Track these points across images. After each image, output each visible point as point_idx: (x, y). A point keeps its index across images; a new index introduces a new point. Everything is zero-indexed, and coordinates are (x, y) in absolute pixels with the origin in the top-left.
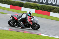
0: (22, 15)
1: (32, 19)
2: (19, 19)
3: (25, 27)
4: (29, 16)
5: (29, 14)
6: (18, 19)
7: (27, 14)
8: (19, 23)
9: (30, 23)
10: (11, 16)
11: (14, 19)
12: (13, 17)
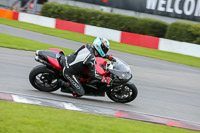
0: (76, 54)
1: (111, 67)
2: (68, 66)
3: (87, 93)
4: (99, 55)
5: (100, 50)
6: (62, 66)
7: (94, 50)
8: (67, 81)
9: (104, 80)
10: (40, 56)
11: (48, 67)
12: (45, 59)
